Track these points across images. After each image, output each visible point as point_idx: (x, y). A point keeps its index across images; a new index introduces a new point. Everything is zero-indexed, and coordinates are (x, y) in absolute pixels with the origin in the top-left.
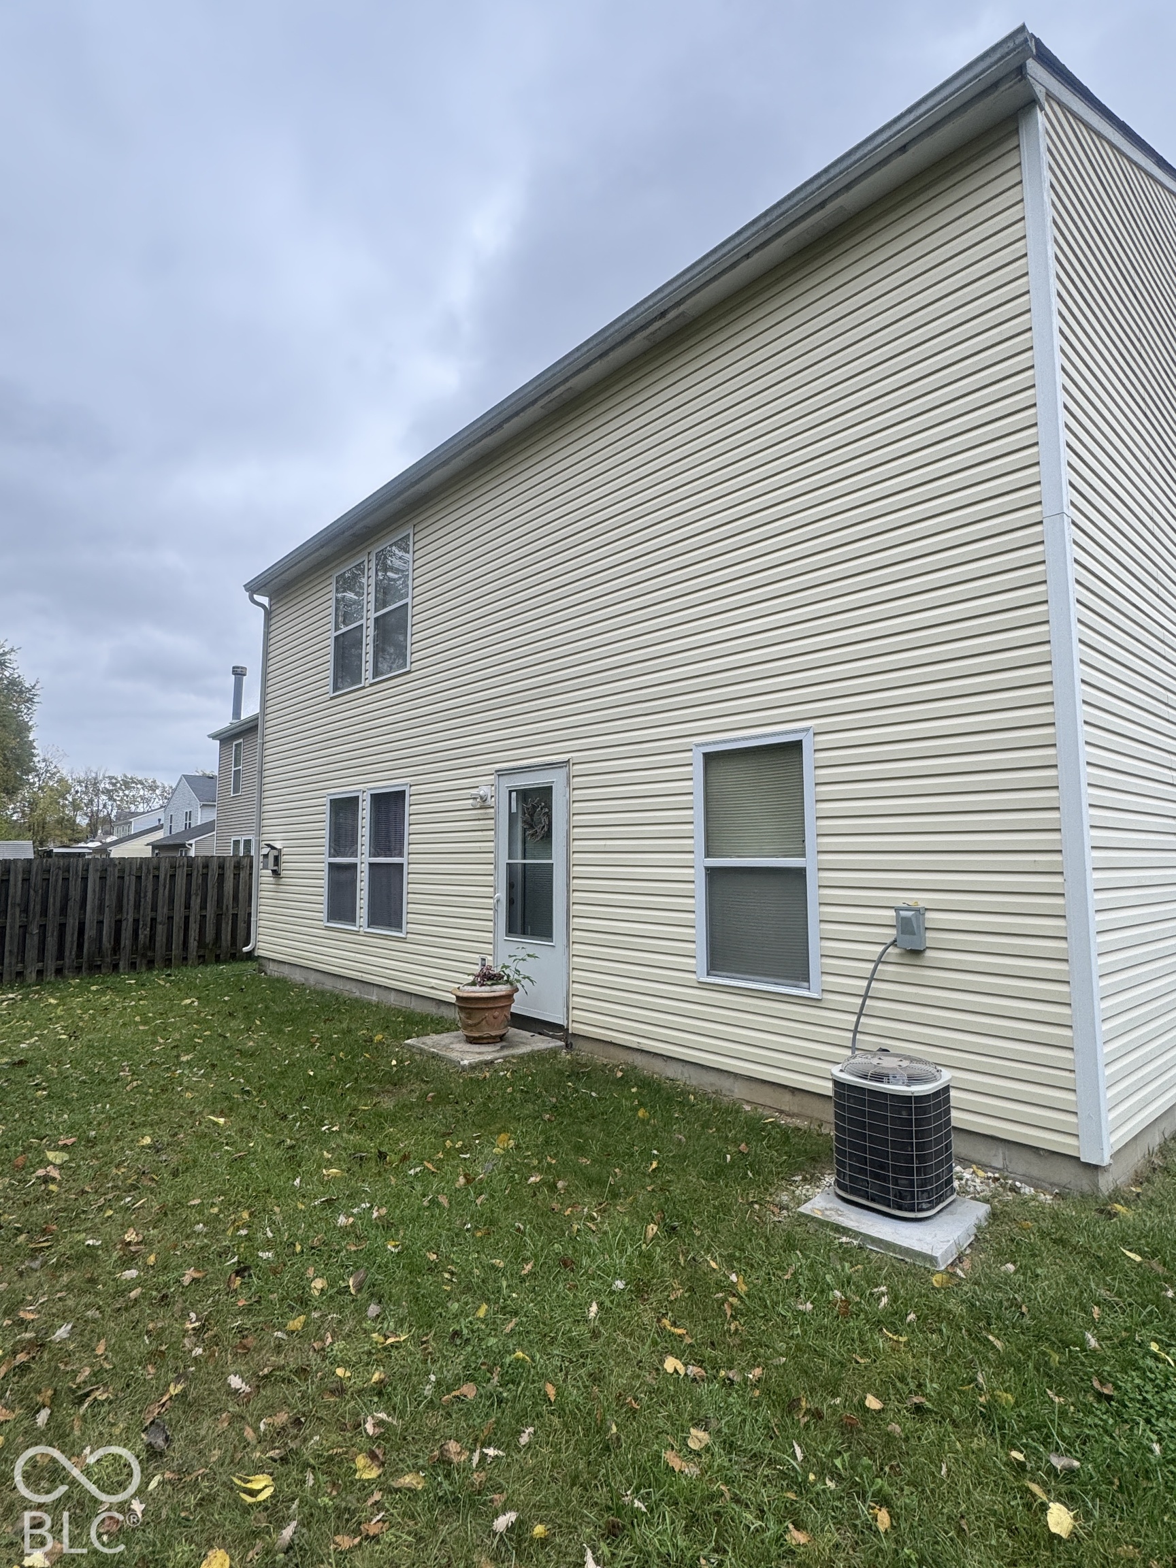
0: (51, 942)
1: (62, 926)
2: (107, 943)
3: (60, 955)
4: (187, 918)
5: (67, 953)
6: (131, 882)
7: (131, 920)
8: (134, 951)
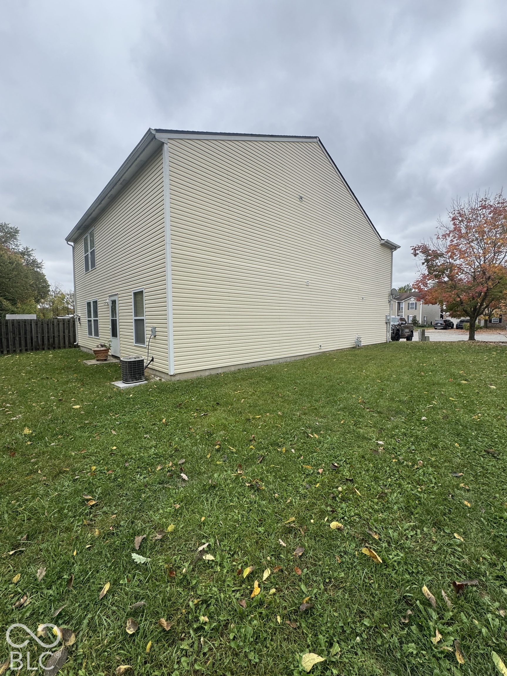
0: (23, 342)
1: (26, 338)
2: (40, 342)
3: (26, 346)
4: (64, 336)
5: (28, 345)
6: (45, 326)
7: (47, 336)
8: (49, 345)
